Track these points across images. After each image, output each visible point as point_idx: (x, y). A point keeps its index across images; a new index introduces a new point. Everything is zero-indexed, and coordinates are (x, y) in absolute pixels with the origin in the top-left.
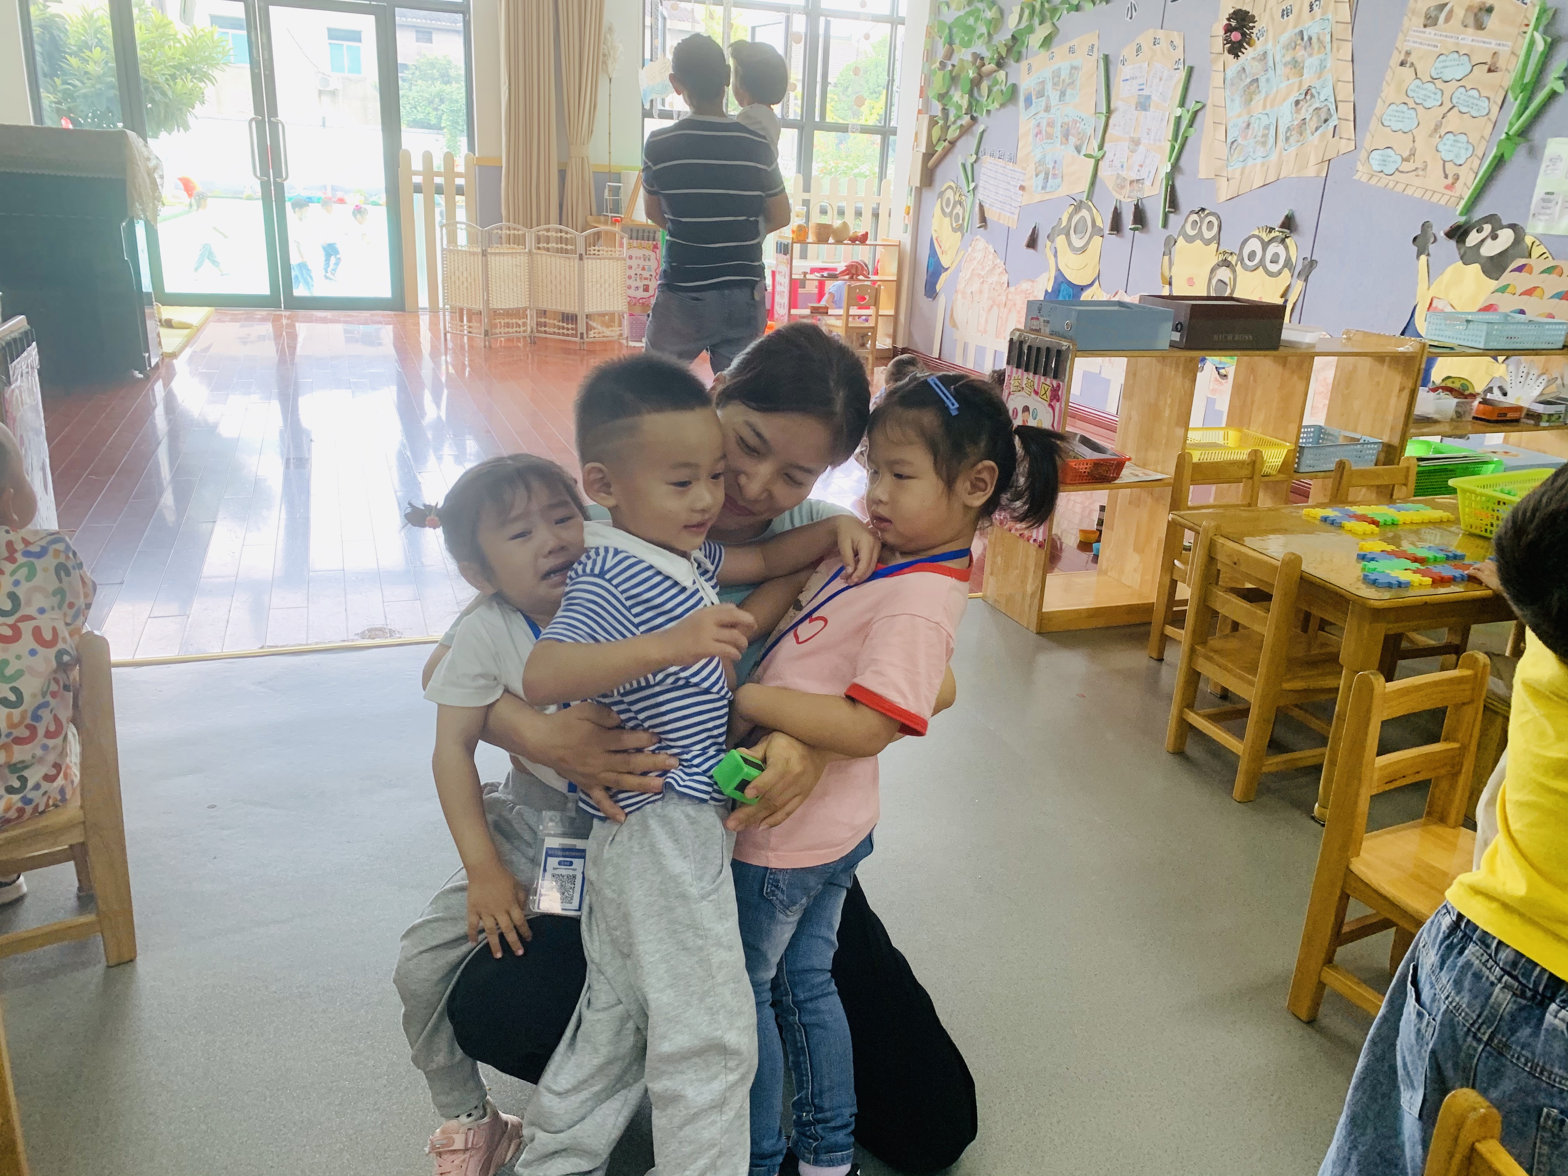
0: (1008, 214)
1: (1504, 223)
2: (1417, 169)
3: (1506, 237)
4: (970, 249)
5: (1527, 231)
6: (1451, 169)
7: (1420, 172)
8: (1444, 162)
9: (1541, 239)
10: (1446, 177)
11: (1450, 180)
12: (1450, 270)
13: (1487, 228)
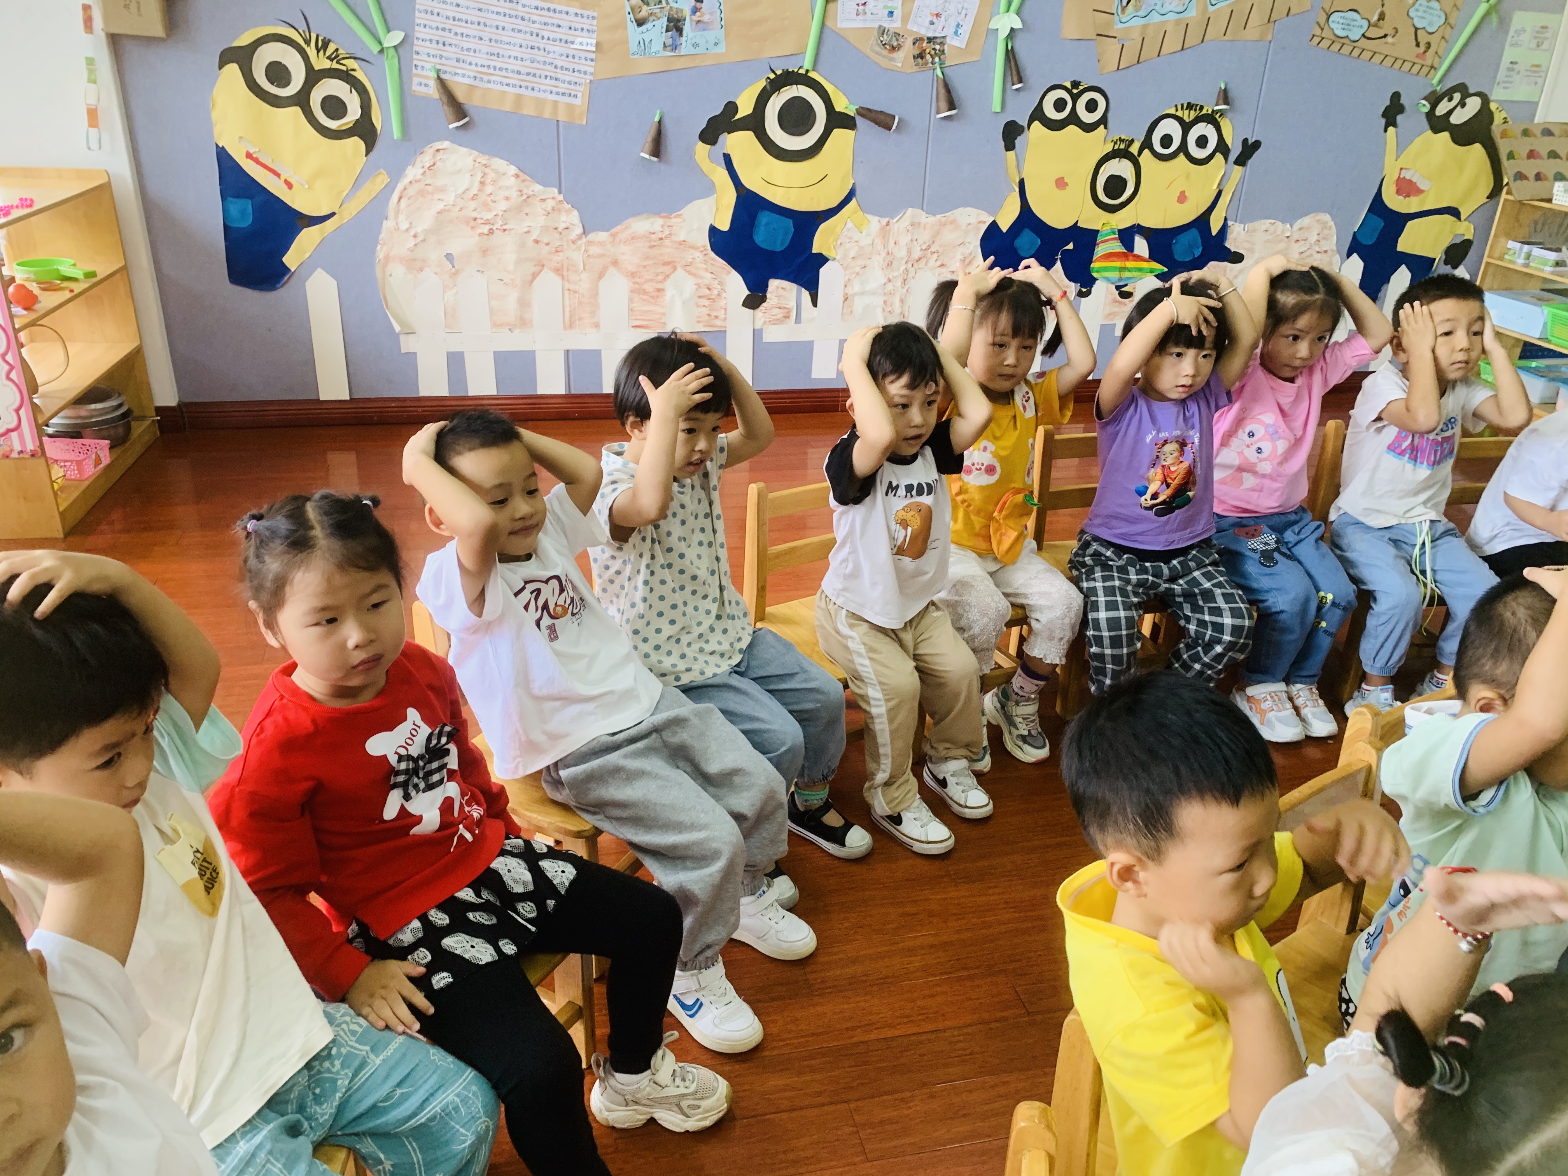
0: (553, 97)
1: (1471, 91)
2: (1385, 36)
3: (1474, 105)
4: (412, 173)
5: (1492, 98)
6: (1423, 38)
7: (1389, 39)
8: (1416, 29)
9: (1504, 104)
10: (1418, 45)
11: (1422, 48)
12: (1418, 141)
13: (1457, 97)
